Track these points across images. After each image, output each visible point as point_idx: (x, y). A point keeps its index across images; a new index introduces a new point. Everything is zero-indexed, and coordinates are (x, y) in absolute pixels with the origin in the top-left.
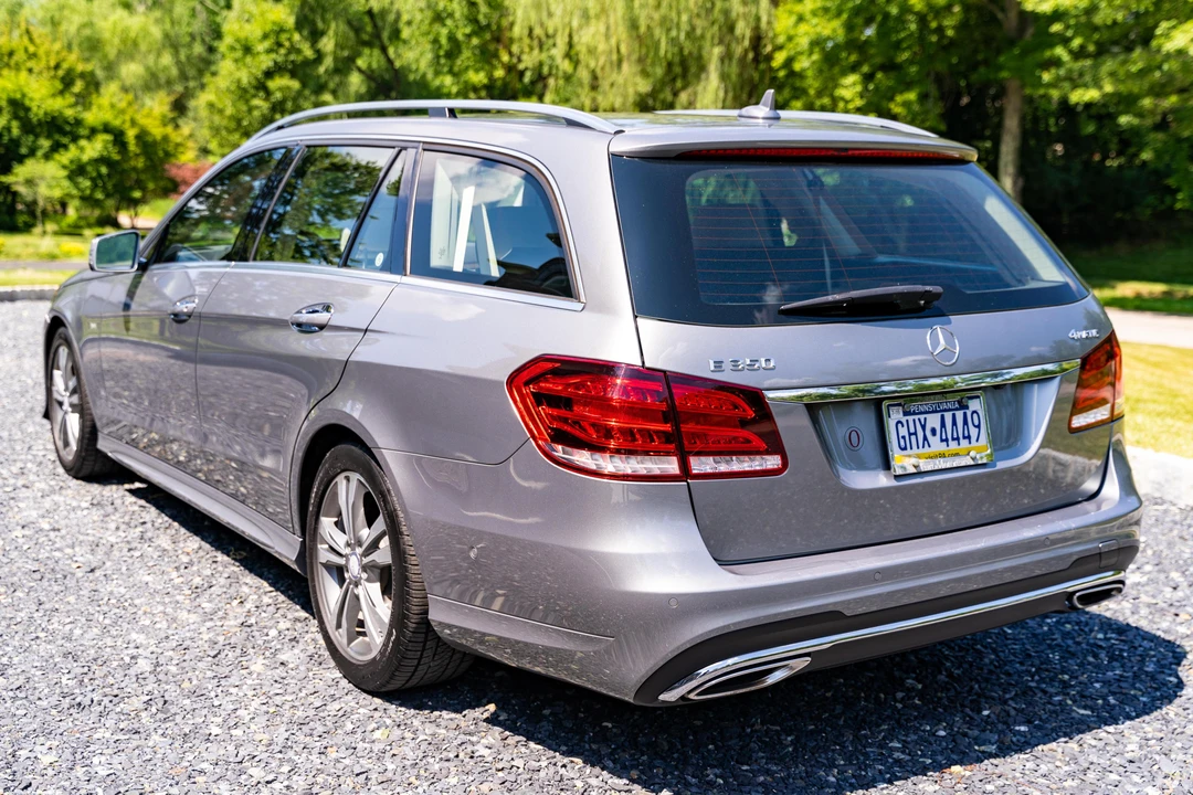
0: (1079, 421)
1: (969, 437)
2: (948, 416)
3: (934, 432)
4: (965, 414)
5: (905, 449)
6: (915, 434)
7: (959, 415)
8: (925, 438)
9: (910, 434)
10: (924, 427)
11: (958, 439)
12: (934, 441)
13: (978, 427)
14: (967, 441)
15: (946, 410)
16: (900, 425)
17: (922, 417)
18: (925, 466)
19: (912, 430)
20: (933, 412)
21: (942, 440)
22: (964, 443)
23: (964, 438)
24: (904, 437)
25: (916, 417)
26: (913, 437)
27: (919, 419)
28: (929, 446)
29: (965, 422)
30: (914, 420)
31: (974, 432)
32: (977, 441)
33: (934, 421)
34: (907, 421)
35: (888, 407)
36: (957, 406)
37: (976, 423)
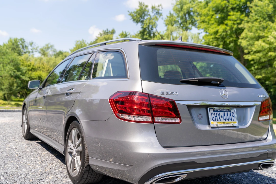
0: (261, 119)
1: (231, 119)
2: (226, 113)
3: (222, 117)
5: (214, 120)
6: (217, 117)
7: (229, 113)
8: (219, 118)
9: (215, 117)
10: (219, 115)
11: (228, 119)
12: (222, 119)
13: (234, 117)
14: (231, 120)
15: (225, 111)
16: (212, 114)
17: (219, 113)
18: (219, 125)
20: (222, 112)
21: (224, 119)
22: (230, 120)
25: (217, 112)
26: (216, 118)
27: (218, 113)
28: (221, 120)
29: (230, 115)
30: (216, 113)
31: (233, 118)
32: (234, 120)
33: (222, 114)
34: (214, 113)
35: (209, 109)
36: (228, 111)
37: (233, 116)
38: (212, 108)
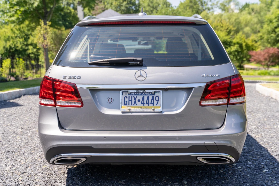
0: (204, 103)
1: (153, 104)
3: (139, 101)
4: (153, 97)
5: (127, 104)
6: (132, 101)
7: (151, 97)
8: (135, 102)
9: (129, 101)
10: (135, 99)
11: (149, 104)
12: (139, 104)
13: (158, 101)
14: (152, 105)
15: (145, 95)
16: (126, 98)
17: (135, 96)
18: (133, 109)
19: (130, 99)
20: (140, 95)
21: (142, 103)
22: (151, 105)
23: (151, 103)
24: (127, 101)
25: (133, 96)
26: (130, 102)
27: (134, 97)
28: (136, 105)
29: (153, 99)
30: (132, 97)
31: (155, 102)
32: (156, 105)
33: (140, 98)
34: (129, 97)
35: (122, 92)
36: (150, 94)
37: (157, 99)
38: (127, 91)
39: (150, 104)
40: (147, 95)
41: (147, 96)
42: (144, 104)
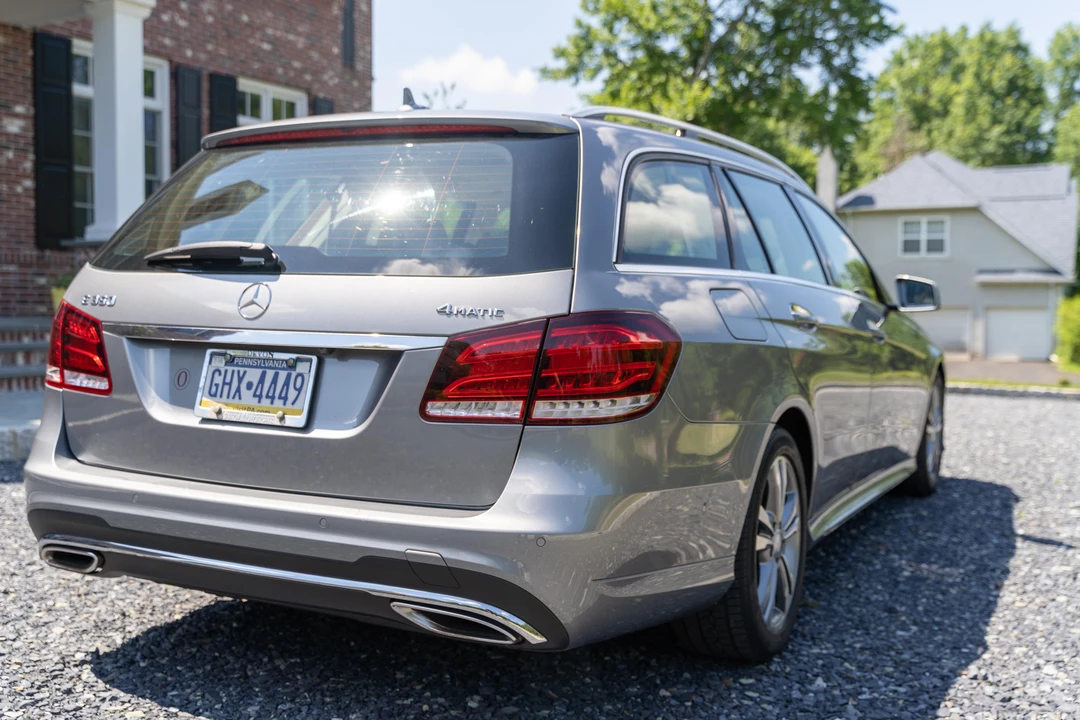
1: (285, 399)
2: (270, 374)
3: (249, 386)
4: (289, 376)
5: (215, 395)
6: (230, 384)
7: (283, 375)
8: (238, 390)
9: (224, 383)
10: (240, 380)
11: (273, 398)
12: (247, 395)
13: (299, 390)
14: (282, 401)
15: (270, 368)
16: (217, 374)
17: (242, 370)
18: (229, 413)
19: (228, 380)
20: (256, 367)
21: (255, 395)
22: (278, 403)
23: (280, 397)
24: (217, 385)
25: (236, 369)
26: (226, 388)
27: (239, 372)
28: (240, 398)
29: (287, 383)
30: (233, 372)
31: (292, 394)
32: (293, 403)
33: (253, 375)
34: (226, 371)
35: (212, 355)
36: (284, 365)
37: (298, 385)
38: (223, 351)
39: (264, 400)
40: (275, 368)
41: (273, 371)
42: (260, 397)
